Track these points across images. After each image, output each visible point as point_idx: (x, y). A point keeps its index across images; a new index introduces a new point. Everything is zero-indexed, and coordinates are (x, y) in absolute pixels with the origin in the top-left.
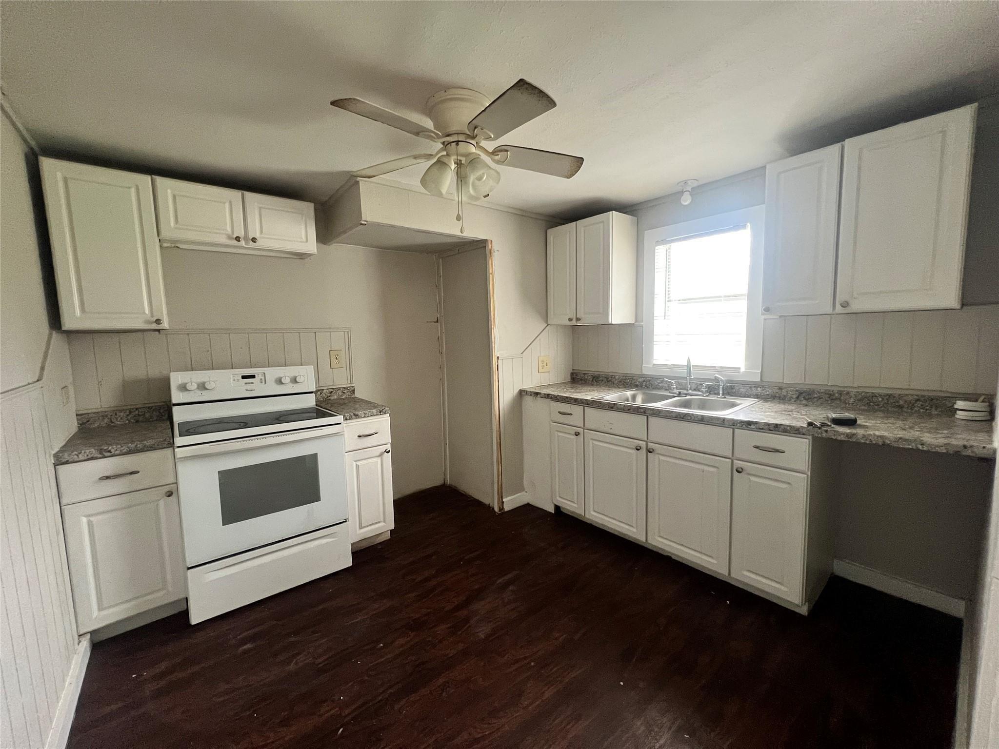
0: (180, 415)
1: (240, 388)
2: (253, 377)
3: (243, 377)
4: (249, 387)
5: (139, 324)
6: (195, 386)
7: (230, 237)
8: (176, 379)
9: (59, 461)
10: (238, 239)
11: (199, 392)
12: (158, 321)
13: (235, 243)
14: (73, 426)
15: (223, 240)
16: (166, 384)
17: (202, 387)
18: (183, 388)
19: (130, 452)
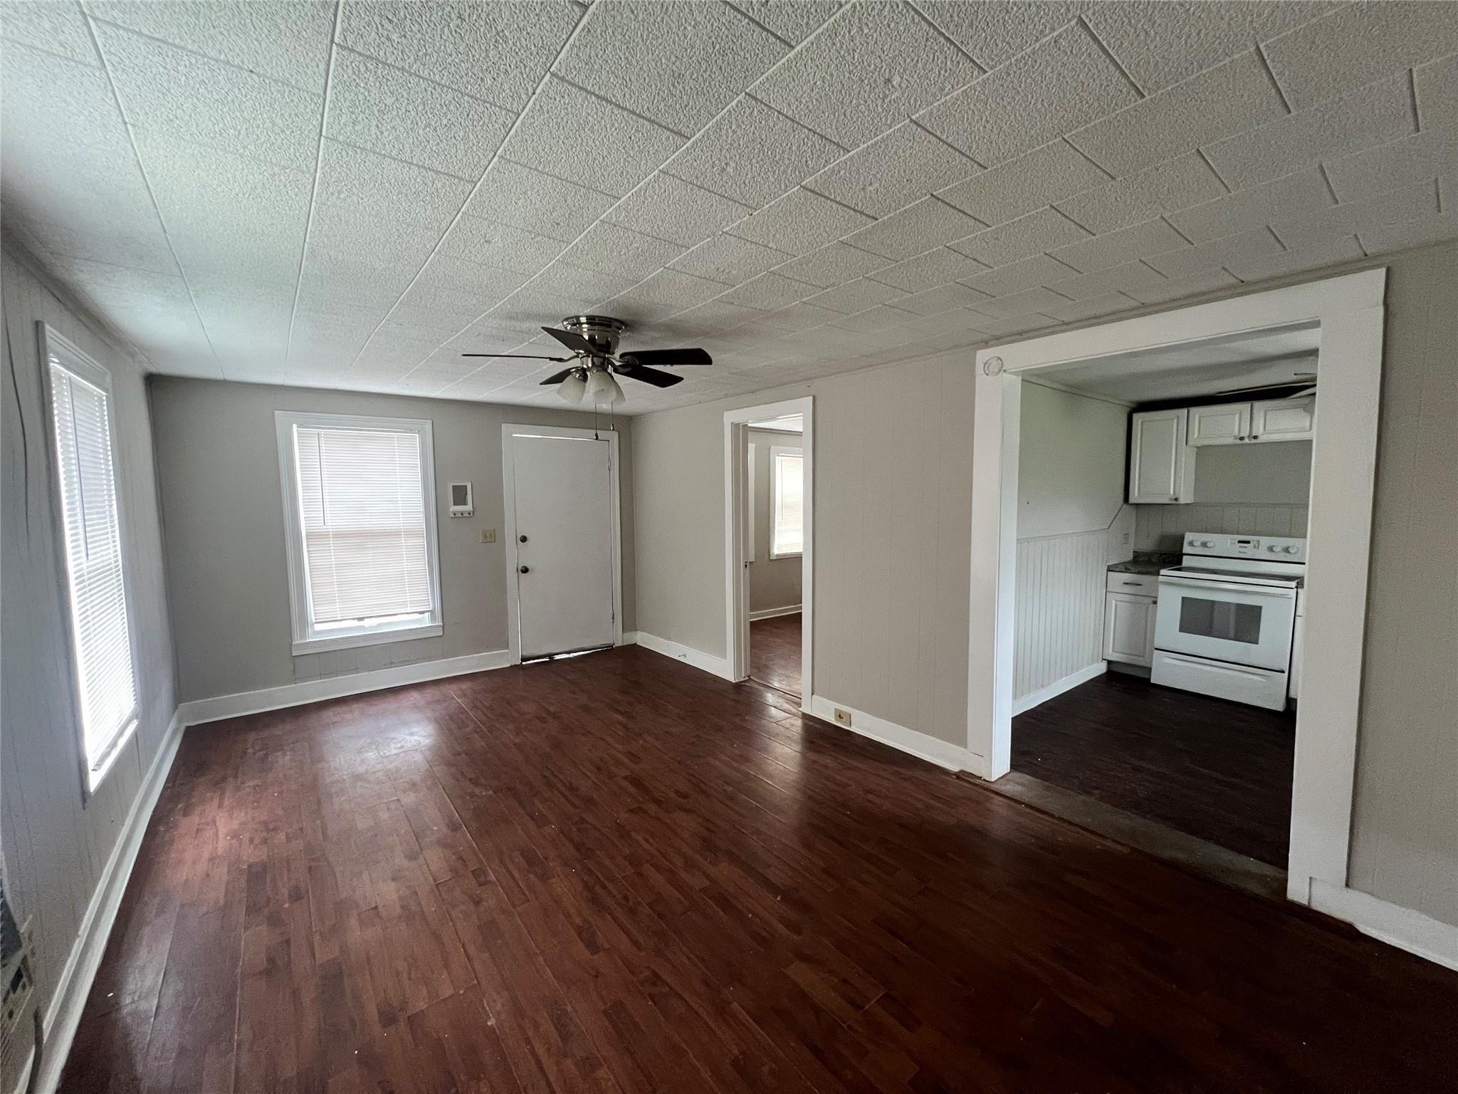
0: (1186, 561)
1: (1236, 550)
2: (1249, 542)
3: (1239, 542)
4: (1242, 550)
5: (1166, 501)
6: (1199, 543)
7: (1235, 438)
8: (1189, 536)
9: (1110, 569)
10: (1242, 439)
11: (1201, 548)
12: (1176, 499)
13: (1239, 442)
14: (1130, 557)
15: (1230, 441)
16: (1183, 538)
17: (1204, 545)
18: (1191, 544)
19: (1139, 573)
